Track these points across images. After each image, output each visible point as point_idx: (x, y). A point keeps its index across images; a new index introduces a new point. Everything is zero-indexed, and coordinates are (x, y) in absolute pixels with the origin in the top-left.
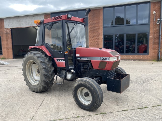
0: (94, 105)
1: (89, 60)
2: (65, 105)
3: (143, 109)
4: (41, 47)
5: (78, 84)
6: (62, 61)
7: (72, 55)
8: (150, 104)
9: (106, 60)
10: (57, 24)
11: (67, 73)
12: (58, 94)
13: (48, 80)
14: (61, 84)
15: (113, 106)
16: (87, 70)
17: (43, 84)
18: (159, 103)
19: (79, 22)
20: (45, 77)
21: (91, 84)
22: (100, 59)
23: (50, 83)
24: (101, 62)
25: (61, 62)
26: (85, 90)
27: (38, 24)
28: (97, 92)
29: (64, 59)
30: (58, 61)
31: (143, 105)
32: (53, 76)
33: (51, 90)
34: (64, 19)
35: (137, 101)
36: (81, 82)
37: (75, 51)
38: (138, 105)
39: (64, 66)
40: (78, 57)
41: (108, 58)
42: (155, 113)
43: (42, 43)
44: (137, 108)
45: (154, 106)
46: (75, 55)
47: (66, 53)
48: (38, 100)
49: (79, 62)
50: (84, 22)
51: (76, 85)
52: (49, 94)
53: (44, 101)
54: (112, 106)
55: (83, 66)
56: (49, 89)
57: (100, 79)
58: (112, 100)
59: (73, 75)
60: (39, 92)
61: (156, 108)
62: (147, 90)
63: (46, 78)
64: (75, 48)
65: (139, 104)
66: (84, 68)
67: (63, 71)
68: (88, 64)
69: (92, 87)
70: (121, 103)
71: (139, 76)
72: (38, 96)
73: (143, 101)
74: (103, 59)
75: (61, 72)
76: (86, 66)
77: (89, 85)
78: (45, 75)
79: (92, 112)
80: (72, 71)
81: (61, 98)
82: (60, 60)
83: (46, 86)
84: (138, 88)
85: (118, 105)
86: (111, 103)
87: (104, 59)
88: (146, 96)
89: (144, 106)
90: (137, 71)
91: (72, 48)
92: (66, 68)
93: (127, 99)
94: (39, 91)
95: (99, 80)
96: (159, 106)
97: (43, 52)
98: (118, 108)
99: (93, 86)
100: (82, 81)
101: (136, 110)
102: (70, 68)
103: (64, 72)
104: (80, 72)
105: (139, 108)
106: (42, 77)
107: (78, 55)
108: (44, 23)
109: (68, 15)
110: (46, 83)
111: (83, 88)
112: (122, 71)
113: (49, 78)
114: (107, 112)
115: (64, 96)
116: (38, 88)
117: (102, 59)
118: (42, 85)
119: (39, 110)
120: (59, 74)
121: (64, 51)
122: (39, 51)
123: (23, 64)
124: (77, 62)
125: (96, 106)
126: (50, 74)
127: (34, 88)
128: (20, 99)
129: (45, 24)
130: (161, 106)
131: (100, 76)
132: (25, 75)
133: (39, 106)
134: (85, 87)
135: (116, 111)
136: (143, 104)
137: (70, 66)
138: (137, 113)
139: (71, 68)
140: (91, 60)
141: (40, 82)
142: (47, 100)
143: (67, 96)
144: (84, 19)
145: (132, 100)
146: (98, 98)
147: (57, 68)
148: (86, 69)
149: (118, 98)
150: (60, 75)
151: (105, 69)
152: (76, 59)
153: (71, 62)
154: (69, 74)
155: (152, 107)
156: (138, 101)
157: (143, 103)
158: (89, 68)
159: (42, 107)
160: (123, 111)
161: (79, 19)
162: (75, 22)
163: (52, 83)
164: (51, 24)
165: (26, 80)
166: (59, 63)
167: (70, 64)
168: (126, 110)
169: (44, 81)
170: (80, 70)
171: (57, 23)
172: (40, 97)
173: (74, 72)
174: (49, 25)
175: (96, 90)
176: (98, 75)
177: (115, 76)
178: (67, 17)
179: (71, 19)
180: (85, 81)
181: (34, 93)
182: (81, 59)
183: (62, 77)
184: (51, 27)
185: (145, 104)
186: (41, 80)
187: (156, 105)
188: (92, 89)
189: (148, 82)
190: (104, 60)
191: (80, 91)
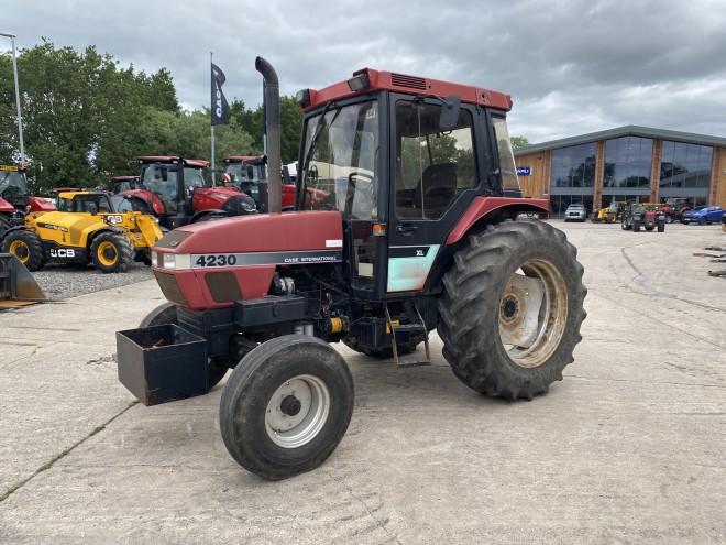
3: (50, 459)
31: (65, 471)
35: (102, 470)
65: (86, 466)
73: (83, 484)
105: (65, 453)
136: (68, 472)
155: (21, 479)
156: (101, 474)
157: (70, 476)
160: (103, 428)
185: (59, 477)
187: (11, 496)
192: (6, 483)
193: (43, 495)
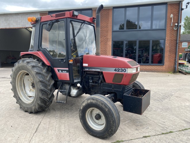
0: (108, 131)
1: (100, 72)
2: (69, 131)
3: (168, 134)
4: (37, 53)
5: (87, 103)
6: (65, 72)
7: (78, 64)
8: (175, 128)
9: (123, 72)
10: (59, 23)
11: (72, 88)
12: (59, 115)
13: (46, 97)
14: (63, 103)
15: (131, 131)
16: (97, 84)
17: (39, 102)
18: (186, 126)
19: (87, 22)
20: (42, 92)
21: (105, 103)
22: (115, 70)
23: (48, 101)
24: (116, 74)
25: (63, 74)
26: (96, 111)
27: (32, 23)
28: (113, 114)
29: (67, 69)
30: (59, 71)
31: (167, 128)
32: (52, 92)
33: (49, 109)
34: (69, 16)
35: (159, 124)
36: (92, 101)
37: (82, 59)
38: (161, 130)
39: (68, 79)
40: (86, 67)
41: (125, 69)
42: (183, 140)
43: (38, 48)
44: (161, 133)
45: (181, 130)
46: (82, 65)
47: (71, 62)
48: (32, 124)
49: (86, 73)
50: (93, 22)
51: (84, 104)
52: (47, 114)
53: (40, 125)
54: (129, 131)
55: (92, 79)
56: (47, 109)
57: (114, 96)
58: (128, 122)
59: (79, 91)
60: (34, 113)
61: (183, 132)
62: (168, 109)
63: (43, 94)
64: (82, 56)
65: (162, 127)
66: (93, 82)
67: (65, 85)
68: (98, 76)
69: (106, 107)
70: (141, 126)
71: (157, 90)
72: (32, 119)
73: (166, 123)
74: (119, 70)
75: (63, 86)
76: (96, 79)
77: (102, 105)
78: (42, 90)
79: (105, 140)
80: (79, 85)
81: (63, 121)
82: (62, 71)
83: (43, 105)
84: (157, 106)
85: (136, 129)
86: (128, 127)
87: (121, 70)
88: (169, 117)
89: (169, 131)
90: (153, 85)
91: (77, 56)
92: (69, 82)
93: (146, 121)
94: (33, 111)
95: (113, 98)
96: (186, 129)
97: (39, 60)
98: (137, 133)
99: (108, 106)
100: (93, 99)
101: (159, 136)
102: (75, 81)
103: (67, 87)
104: (88, 86)
106: (38, 94)
107: (85, 65)
108: (42, 21)
109: (73, 12)
110: (43, 101)
111: (93, 108)
112: (140, 85)
113: (48, 95)
114: (124, 140)
115: (66, 118)
116: (32, 107)
117: (117, 70)
118: (38, 104)
119: (33, 138)
120: (61, 89)
121: (68, 58)
122: (34, 59)
123: (12, 75)
124: (84, 74)
125: (110, 132)
126: (48, 89)
127: (27, 108)
128: (8, 123)
129: (42, 23)
130: (188, 130)
131: (115, 92)
132: (14, 89)
133: (34, 133)
134: (97, 108)
135: (135, 138)
136: (166, 128)
137: (76, 79)
138: (162, 141)
139: (77, 81)
140: (103, 71)
141: (36, 100)
142: (45, 124)
143: (71, 117)
144: (93, 18)
145: (153, 122)
146: (114, 122)
147: (58, 81)
148: (96, 82)
149: (136, 119)
150: (63, 90)
151: (120, 83)
152: (83, 70)
153: (77, 74)
154: (73, 89)
155: (179, 132)
156: (161, 123)
157: (167, 127)
158: (100, 82)
159: (38, 133)
160: (144, 137)
161: (87, 18)
162: (83, 22)
163: (51, 101)
164: (51, 23)
165: (16, 96)
166: (60, 75)
167: (76, 76)
168: (148, 136)
169: (41, 98)
170: (88, 84)
171: (59, 21)
172: (35, 119)
173: (81, 86)
174: (48, 23)
175: (112, 111)
176: (112, 91)
177: (132, 92)
178: (72, 15)
179: (77, 17)
180: (97, 100)
181: (27, 114)
182: (90, 69)
183: (64, 94)
184: (50, 26)
185: (170, 128)
186: (36, 97)
187: (183, 129)
188: (107, 110)
189: (168, 99)
190: (120, 72)
191: (89, 112)
192: (183, 133)
193: (176, 126)
